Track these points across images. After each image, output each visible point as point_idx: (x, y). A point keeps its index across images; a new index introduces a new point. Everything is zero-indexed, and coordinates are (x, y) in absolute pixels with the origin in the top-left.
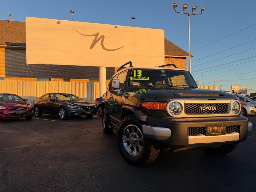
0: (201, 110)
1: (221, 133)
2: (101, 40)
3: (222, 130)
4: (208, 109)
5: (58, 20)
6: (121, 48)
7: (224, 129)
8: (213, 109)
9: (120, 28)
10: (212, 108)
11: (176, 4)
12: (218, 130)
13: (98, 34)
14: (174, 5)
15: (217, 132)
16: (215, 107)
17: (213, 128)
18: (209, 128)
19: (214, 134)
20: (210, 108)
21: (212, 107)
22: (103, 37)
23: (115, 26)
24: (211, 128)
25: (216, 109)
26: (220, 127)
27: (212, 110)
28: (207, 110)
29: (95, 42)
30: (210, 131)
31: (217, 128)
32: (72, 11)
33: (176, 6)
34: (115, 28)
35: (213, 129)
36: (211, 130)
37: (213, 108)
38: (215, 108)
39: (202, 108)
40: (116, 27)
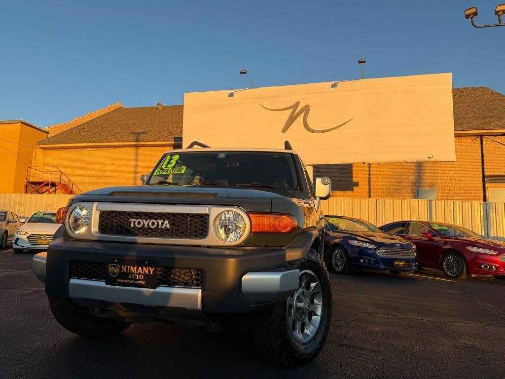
0: (132, 226)
1: (143, 283)
2: (302, 115)
3: (145, 275)
4: (148, 225)
5: (230, 91)
6: (343, 124)
7: (151, 273)
8: (162, 226)
9: (343, 85)
10: (158, 223)
11: (474, 10)
12: (134, 273)
13: (298, 103)
14: (467, 13)
15: (132, 279)
16: (166, 222)
17: (123, 267)
18: (111, 266)
19: (126, 281)
20: (153, 223)
21: (160, 221)
22: (307, 109)
23: (333, 83)
24: (117, 267)
25: (169, 227)
26: (140, 268)
27: (160, 227)
28: (146, 226)
29: (292, 120)
30: (114, 273)
31: (134, 268)
32: (244, 70)
33: (475, 14)
34: (331, 87)
35: (123, 270)
36: (117, 270)
37: (162, 223)
38: (167, 224)
39: (135, 222)
40: (334, 86)
